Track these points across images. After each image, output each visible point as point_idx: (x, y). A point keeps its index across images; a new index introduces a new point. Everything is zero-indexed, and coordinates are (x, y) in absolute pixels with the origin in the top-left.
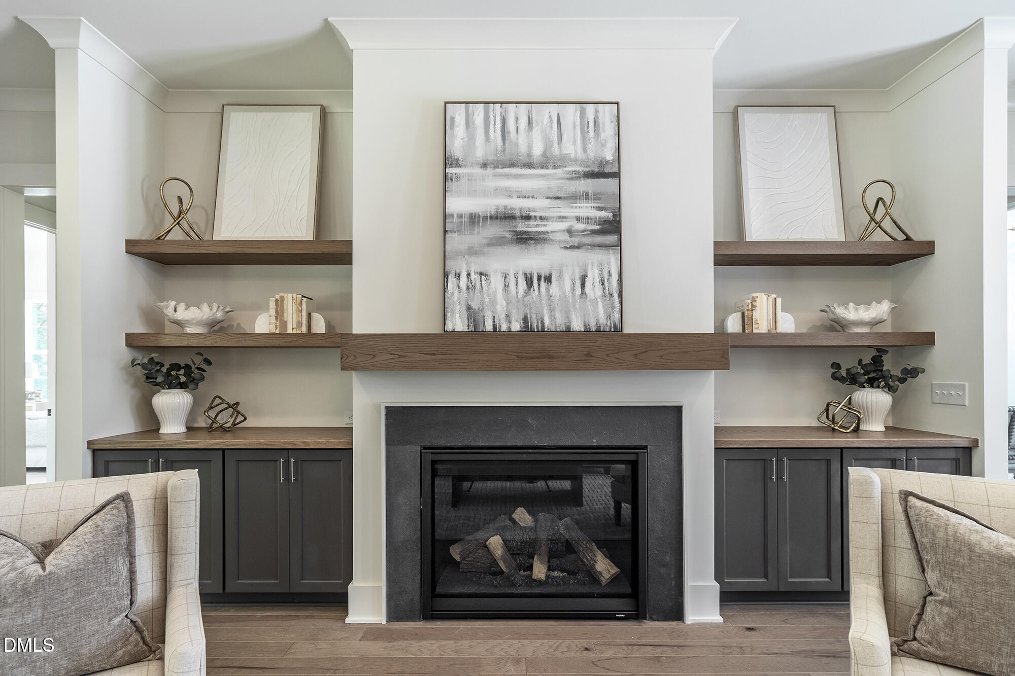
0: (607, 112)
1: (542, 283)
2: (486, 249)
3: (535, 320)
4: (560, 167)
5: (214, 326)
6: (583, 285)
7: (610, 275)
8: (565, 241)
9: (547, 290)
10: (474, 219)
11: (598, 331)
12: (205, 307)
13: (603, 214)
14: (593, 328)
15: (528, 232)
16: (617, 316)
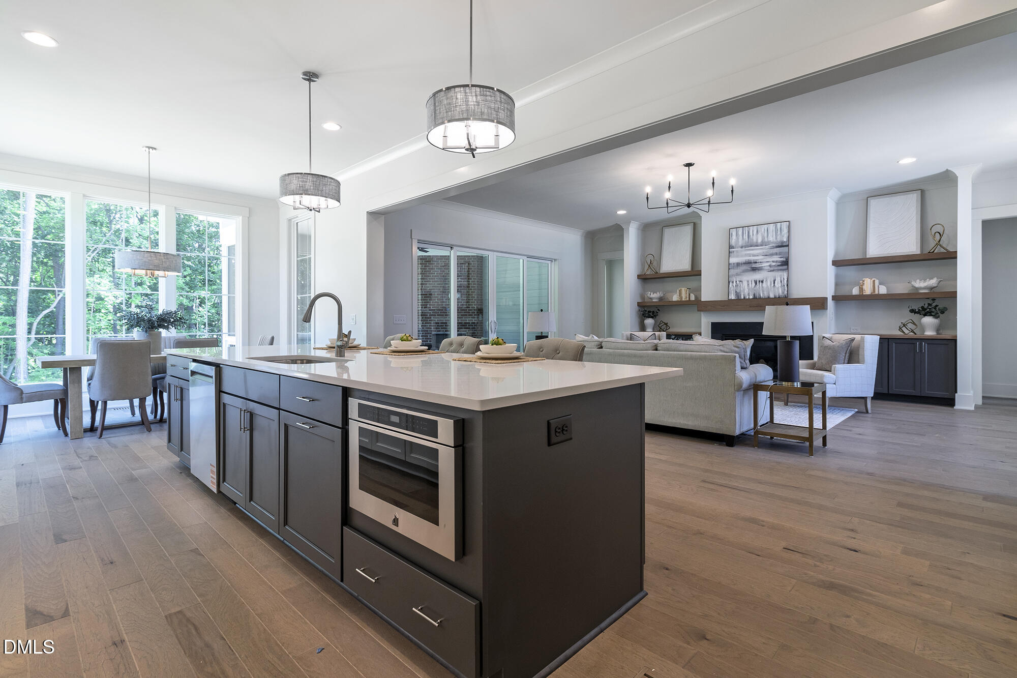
0: (785, 225)
1: (760, 283)
2: (742, 273)
3: (757, 295)
4: (767, 245)
5: (661, 299)
6: (774, 283)
7: (784, 279)
8: (768, 269)
9: (762, 285)
10: (738, 264)
11: (779, 297)
12: (658, 293)
13: (782, 259)
14: (777, 297)
15: (755, 267)
16: (786, 292)
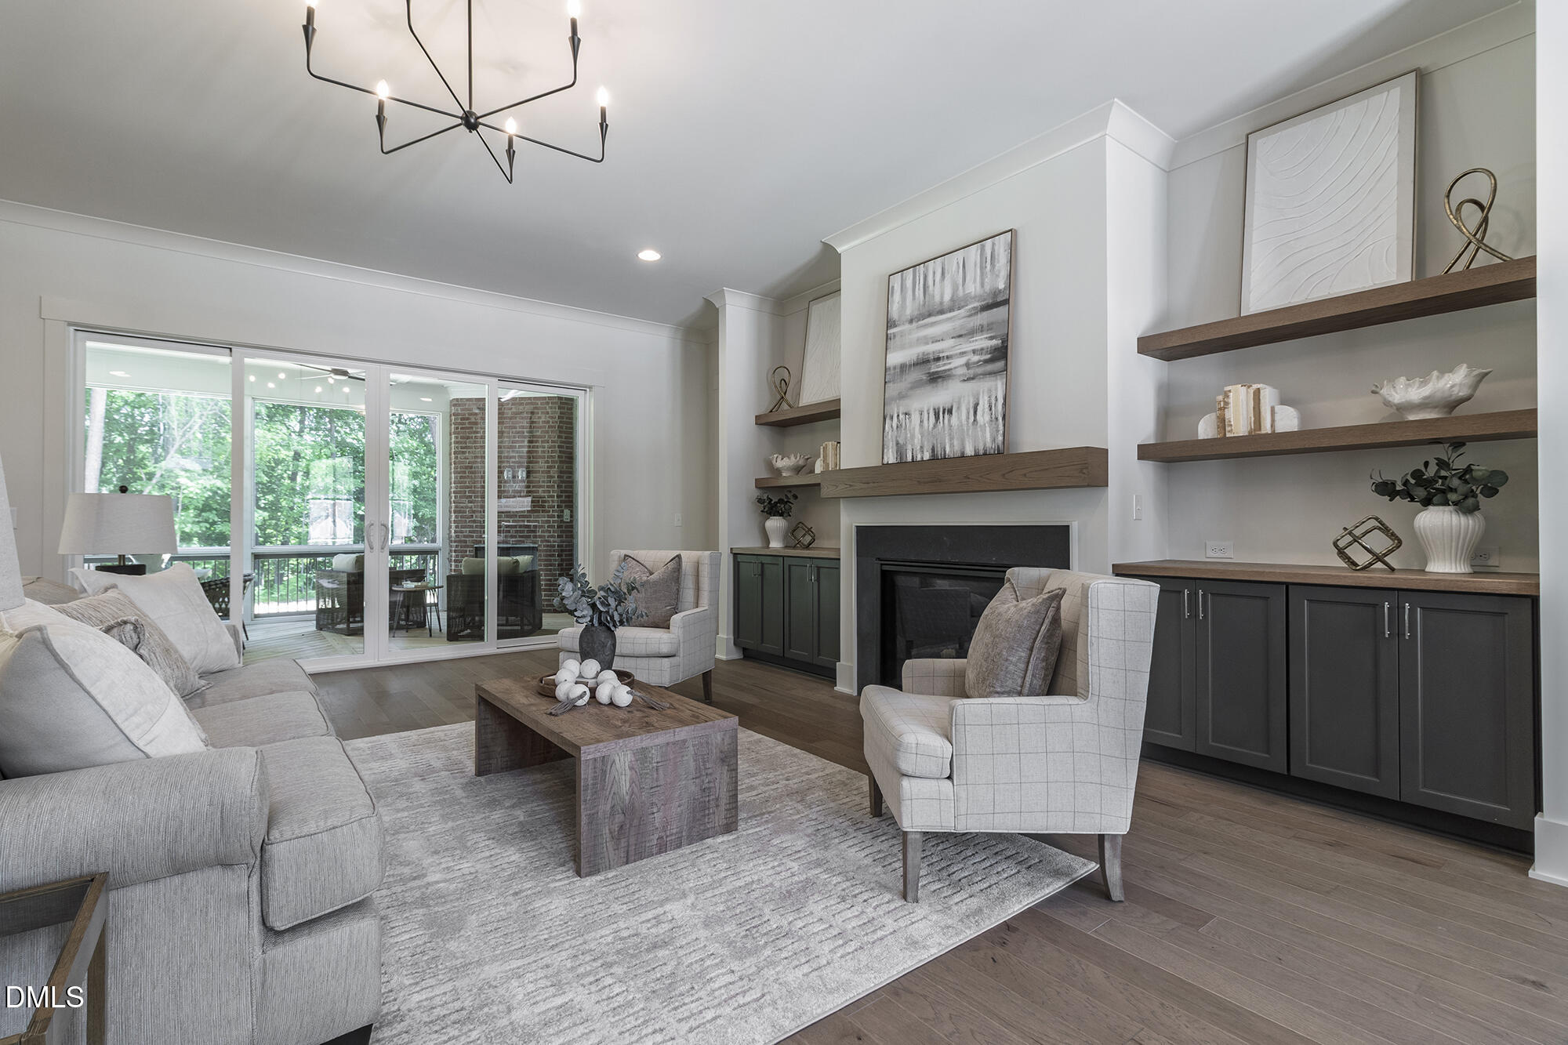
0: (1003, 242)
1: (946, 416)
2: (911, 393)
3: (939, 449)
4: (963, 307)
6: (975, 413)
7: (997, 400)
8: (963, 375)
9: (949, 420)
10: (903, 369)
11: (985, 454)
13: (994, 342)
14: (981, 452)
15: (937, 372)
16: (1000, 438)
